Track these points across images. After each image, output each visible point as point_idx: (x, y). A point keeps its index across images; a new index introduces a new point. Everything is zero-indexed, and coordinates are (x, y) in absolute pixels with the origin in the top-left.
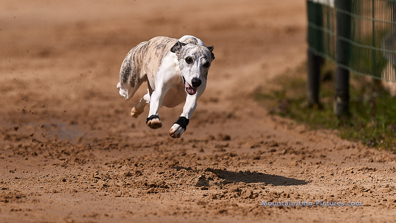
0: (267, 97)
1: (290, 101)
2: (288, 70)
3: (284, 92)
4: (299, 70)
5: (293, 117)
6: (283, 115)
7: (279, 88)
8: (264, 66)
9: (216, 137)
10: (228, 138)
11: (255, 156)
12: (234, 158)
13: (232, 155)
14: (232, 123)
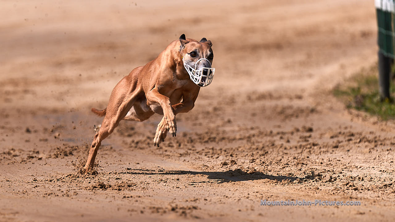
0: (344, 93)
1: (364, 97)
2: (363, 69)
3: (359, 89)
4: (372, 69)
5: (367, 110)
6: (358, 109)
7: (355, 85)
8: (343, 67)
9: (300, 129)
10: (310, 130)
11: (334, 145)
12: (315, 147)
13: (314, 145)
14: (315, 117)
